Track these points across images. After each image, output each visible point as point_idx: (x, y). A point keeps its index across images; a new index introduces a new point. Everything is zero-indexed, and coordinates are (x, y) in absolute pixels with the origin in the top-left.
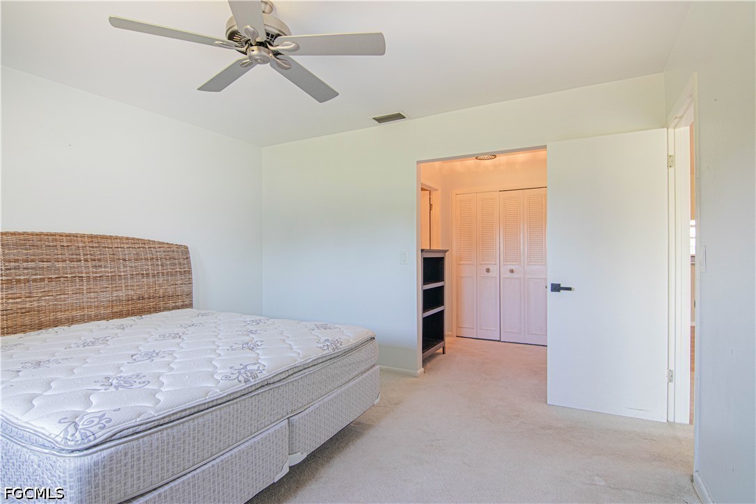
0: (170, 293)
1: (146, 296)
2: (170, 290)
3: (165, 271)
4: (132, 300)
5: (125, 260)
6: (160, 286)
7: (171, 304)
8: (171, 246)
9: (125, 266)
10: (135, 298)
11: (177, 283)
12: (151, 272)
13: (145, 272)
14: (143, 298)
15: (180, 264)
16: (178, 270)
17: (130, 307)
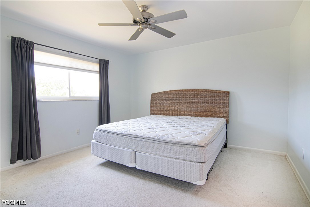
0: (217, 111)
1: (207, 111)
2: (217, 110)
3: (215, 102)
4: (202, 111)
5: (201, 97)
6: (213, 107)
7: (217, 115)
8: (221, 92)
9: (200, 100)
10: (203, 111)
11: (221, 107)
12: (209, 102)
13: (207, 102)
14: (206, 111)
15: (223, 99)
16: (221, 101)
17: (201, 114)
